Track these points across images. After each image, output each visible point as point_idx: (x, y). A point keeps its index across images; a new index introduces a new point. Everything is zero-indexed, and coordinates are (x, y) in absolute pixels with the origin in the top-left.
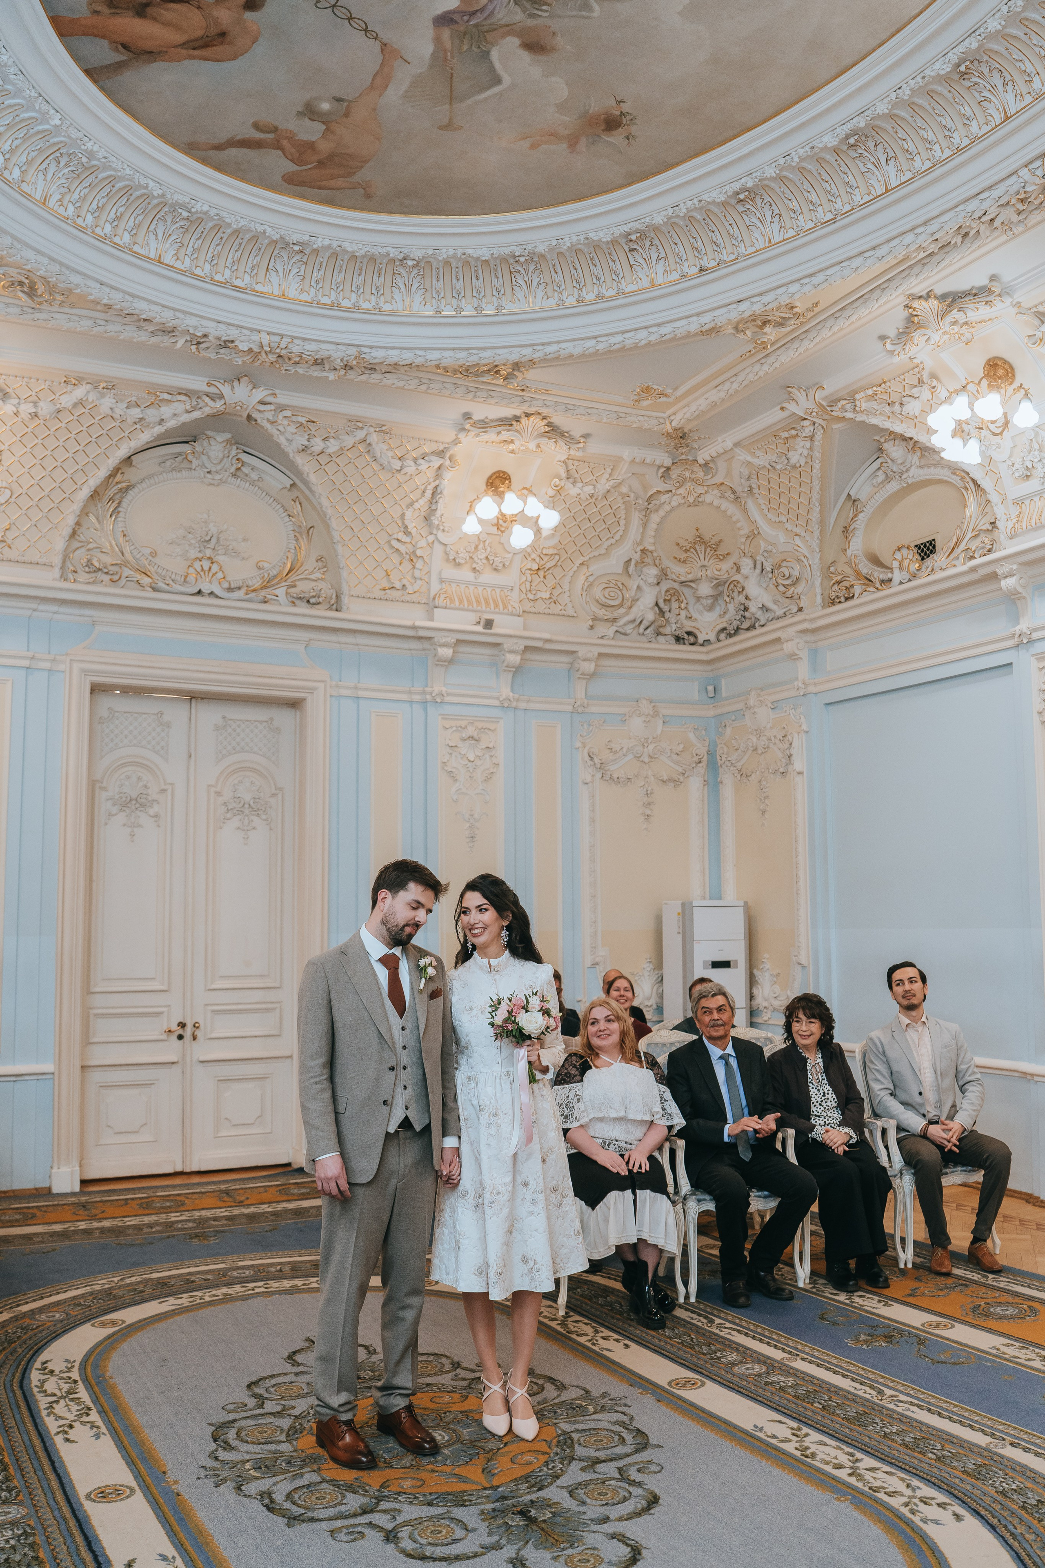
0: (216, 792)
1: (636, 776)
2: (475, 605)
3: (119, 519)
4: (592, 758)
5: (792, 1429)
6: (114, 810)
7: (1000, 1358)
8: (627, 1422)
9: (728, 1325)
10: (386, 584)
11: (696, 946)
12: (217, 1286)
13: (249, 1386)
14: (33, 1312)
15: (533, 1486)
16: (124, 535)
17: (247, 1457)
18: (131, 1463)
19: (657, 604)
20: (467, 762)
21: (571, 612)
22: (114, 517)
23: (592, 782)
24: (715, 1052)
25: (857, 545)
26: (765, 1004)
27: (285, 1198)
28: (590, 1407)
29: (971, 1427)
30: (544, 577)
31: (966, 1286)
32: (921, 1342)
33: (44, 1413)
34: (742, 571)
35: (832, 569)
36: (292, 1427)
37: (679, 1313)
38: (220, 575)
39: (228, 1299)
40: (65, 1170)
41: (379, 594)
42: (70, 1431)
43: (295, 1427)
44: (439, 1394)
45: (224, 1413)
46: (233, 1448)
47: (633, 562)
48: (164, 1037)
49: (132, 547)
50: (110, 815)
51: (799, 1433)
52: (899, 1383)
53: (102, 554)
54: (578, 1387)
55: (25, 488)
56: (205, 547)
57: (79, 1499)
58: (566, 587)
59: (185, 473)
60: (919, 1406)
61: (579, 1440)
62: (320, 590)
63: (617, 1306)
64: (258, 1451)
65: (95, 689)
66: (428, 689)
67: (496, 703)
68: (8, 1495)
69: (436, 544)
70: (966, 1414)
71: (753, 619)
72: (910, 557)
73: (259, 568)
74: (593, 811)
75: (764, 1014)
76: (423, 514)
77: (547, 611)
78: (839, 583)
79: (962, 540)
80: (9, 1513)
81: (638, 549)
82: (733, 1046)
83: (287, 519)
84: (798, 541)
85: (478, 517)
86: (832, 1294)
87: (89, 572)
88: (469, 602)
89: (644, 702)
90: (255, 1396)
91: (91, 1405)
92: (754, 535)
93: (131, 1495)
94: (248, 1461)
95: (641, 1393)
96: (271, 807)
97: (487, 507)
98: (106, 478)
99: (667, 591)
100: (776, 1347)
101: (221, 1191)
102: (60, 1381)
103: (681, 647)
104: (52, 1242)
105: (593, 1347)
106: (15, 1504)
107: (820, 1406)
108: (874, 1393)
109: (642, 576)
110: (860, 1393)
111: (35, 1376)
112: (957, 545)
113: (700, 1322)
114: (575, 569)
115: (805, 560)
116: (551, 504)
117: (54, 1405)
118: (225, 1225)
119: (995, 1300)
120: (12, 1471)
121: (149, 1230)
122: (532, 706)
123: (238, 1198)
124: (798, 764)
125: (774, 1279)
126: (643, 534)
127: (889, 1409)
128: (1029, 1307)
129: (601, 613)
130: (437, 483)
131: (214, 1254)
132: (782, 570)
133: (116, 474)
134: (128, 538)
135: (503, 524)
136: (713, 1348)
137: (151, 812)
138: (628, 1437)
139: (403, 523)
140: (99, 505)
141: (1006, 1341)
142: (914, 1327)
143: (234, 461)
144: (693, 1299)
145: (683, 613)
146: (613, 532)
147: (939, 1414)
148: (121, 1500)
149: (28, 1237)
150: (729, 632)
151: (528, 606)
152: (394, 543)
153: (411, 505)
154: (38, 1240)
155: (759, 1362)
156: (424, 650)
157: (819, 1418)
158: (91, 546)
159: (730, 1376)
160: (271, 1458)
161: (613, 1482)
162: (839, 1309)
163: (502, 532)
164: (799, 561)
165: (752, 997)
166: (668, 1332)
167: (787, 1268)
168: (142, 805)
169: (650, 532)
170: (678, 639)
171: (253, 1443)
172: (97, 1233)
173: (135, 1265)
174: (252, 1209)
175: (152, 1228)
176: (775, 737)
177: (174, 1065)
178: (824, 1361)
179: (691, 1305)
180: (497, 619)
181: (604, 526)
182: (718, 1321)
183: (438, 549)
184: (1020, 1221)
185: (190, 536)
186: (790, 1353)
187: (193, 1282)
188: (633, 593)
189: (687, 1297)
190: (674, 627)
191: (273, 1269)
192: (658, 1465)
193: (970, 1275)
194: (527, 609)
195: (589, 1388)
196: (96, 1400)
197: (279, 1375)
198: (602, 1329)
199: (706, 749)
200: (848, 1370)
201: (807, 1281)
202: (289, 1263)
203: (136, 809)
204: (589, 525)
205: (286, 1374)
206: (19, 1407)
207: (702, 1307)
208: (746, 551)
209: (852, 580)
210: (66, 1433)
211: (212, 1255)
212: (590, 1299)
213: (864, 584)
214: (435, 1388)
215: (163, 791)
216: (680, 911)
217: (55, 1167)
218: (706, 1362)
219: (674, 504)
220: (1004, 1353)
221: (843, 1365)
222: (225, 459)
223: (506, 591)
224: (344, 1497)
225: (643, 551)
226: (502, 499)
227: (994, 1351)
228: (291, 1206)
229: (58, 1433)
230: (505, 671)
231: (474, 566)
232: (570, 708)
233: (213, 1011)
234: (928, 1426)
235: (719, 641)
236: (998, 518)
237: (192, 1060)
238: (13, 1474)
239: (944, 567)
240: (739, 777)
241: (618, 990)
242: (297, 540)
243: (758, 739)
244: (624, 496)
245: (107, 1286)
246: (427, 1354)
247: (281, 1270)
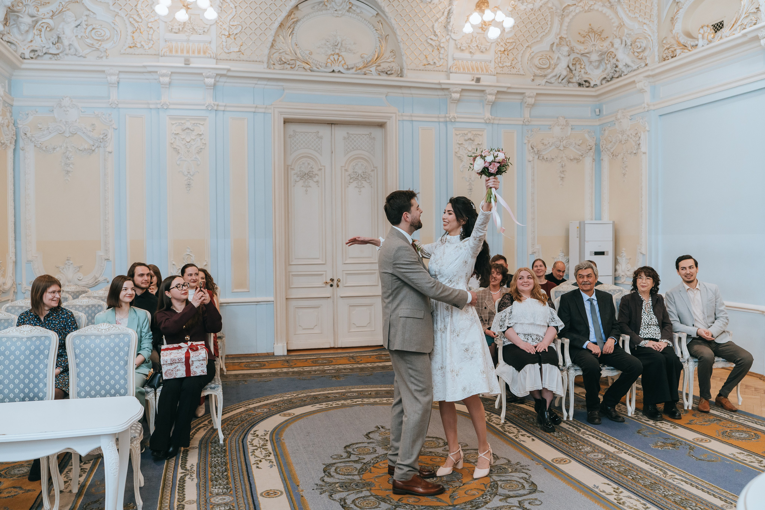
0: (345, 170)
1: (557, 157)
2: (471, 71)
3: (294, 37)
4: (533, 148)
5: (614, 488)
6: (298, 179)
7: (735, 460)
8: (528, 478)
9: (588, 433)
10: (426, 63)
11: (587, 244)
12: (339, 400)
13: (345, 447)
14: (255, 408)
15: (474, 506)
16: (296, 45)
17: (338, 481)
18: (284, 480)
19: (568, 66)
20: (468, 152)
21: (522, 72)
22: (291, 36)
23: (533, 160)
24: (586, 297)
25: (678, 27)
26: (623, 274)
27: (379, 361)
28: (510, 469)
29: (714, 495)
30: (508, 55)
31: (720, 420)
32: (691, 448)
33: (250, 454)
34: (615, 46)
35: (664, 42)
36: (362, 468)
37: (563, 425)
38: (343, 62)
39: (343, 406)
40: (280, 345)
41: (422, 67)
42: (260, 463)
43: (363, 468)
44: (435, 457)
45: (332, 459)
46: (332, 476)
47: (555, 44)
48: (324, 285)
49: (300, 51)
50: (296, 181)
51: (617, 491)
52: (676, 469)
53: (286, 55)
54: (505, 458)
55: (248, 24)
56: (335, 49)
57: (257, 495)
58: (519, 59)
59: (324, 12)
60: (685, 482)
61: (501, 485)
62: (392, 67)
63: (532, 420)
64: (343, 478)
65: (286, 122)
66: (447, 115)
67: (483, 121)
68: (226, 491)
69: (451, 40)
70: (712, 488)
71: (620, 72)
72: (709, 31)
73: (362, 58)
74: (533, 175)
75: (622, 279)
76: (443, 24)
77: (509, 72)
78: (668, 49)
79: (739, 19)
80: (225, 499)
81: (558, 37)
82: (596, 295)
83: (375, 32)
84: (645, 27)
85: (471, 24)
86: (646, 420)
87: (280, 64)
88: (468, 69)
89: (561, 118)
90: (347, 452)
91: (272, 452)
92: (621, 26)
93: (281, 495)
94: (338, 483)
95: (537, 464)
96: (371, 176)
97: (476, 18)
98: (286, 16)
99: (574, 59)
100: (612, 445)
101: (350, 357)
102: (260, 440)
103: (581, 89)
104: (270, 377)
105: (516, 439)
106: (229, 495)
107: (631, 478)
108: (662, 473)
109: (560, 52)
110: (654, 473)
111: (250, 437)
112: (736, 22)
113: (573, 430)
114: (524, 49)
115: (649, 37)
116: (510, 14)
117: (255, 451)
118: (349, 372)
119: (736, 429)
120: (230, 480)
121: (314, 373)
122: (501, 122)
123: (357, 360)
124: (643, 149)
125: (615, 411)
126: (560, 29)
127: (668, 482)
128: (755, 434)
129: (538, 72)
130: (450, 7)
131: (341, 385)
132: (636, 43)
133: (291, 14)
134: (298, 46)
135: (484, 26)
136: (578, 444)
137: (315, 180)
138: (527, 486)
139: (433, 30)
140: (284, 31)
141: (739, 451)
142: (688, 440)
143: (348, 4)
144: (571, 419)
145: (583, 71)
146: (544, 29)
147: (697, 487)
148: (276, 497)
149: (260, 375)
150: (607, 80)
151: (499, 70)
152: (429, 41)
153: (437, 20)
154: (264, 376)
155: (601, 452)
156: (445, 95)
157: (630, 484)
158: (281, 51)
159: (585, 459)
160: (348, 482)
161: (515, 508)
162: (648, 428)
163: (484, 31)
164: (646, 38)
165: (616, 270)
166: (556, 434)
167: (623, 406)
168: (310, 177)
169: (565, 28)
170: (580, 85)
171: (342, 475)
172: (291, 374)
173: (304, 388)
174: (363, 365)
175: (315, 372)
176: (631, 134)
177: (329, 299)
178: (637, 454)
179: (570, 421)
180: (483, 78)
181: (539, 26)
182: (582, 430)
183: (452, 43)
184: (755, 388)
185: (328, 43)
186: (619, 449)
187: (329, 397)
188: (555, 61)
189: (568, 417)
190: (578, 78)
191: (367, 393)
192: (540, 501)
193: (723, 415)
194: (499, 72)
195: (510, 459)
196: (274, 450)
197: (360, 443)
198: (522, 431)
199: (595, 142)
200: (649, 460)
201: (633, 413)
202: (375, 390)
203: (308, 178)
204: (531, 25)
205: (363, 443)
206: (239, 451)
207: (575, 423)
208: (617, 35)
209: (675, 46)
210: (258, 464)
211: (340, 386)
212: (518, 416)
213: (682, 49)
214: (433, 454)
215: (320, 169)
216: (578, 226)
217: (276, 344)
218: (573, 451)
219: (577, 11)
220: (737, 457)
221: (647, 457)
222: (343, 3)
223: (487, 63)
224: (380, 504)
225: (561, 38)
226: (484, 13)
227: (732, 456)
228: (381, 364)
229: (255, 464)
230: (487, 104)
231: (471, 50)
232: (521, 123)
233: (346, 274)
234: (690, 493)
235: (602, 84)
236: (761, 4)
237: (337, 296)
238: (231, 481)
239: (728, 35)
240: (612, 157)
241: (537, 266)
242: (380, 42)
243: (622, 136)
244: (550, 8)
245: (290, 398)
246: (432, 437)
247: (370, 394)
